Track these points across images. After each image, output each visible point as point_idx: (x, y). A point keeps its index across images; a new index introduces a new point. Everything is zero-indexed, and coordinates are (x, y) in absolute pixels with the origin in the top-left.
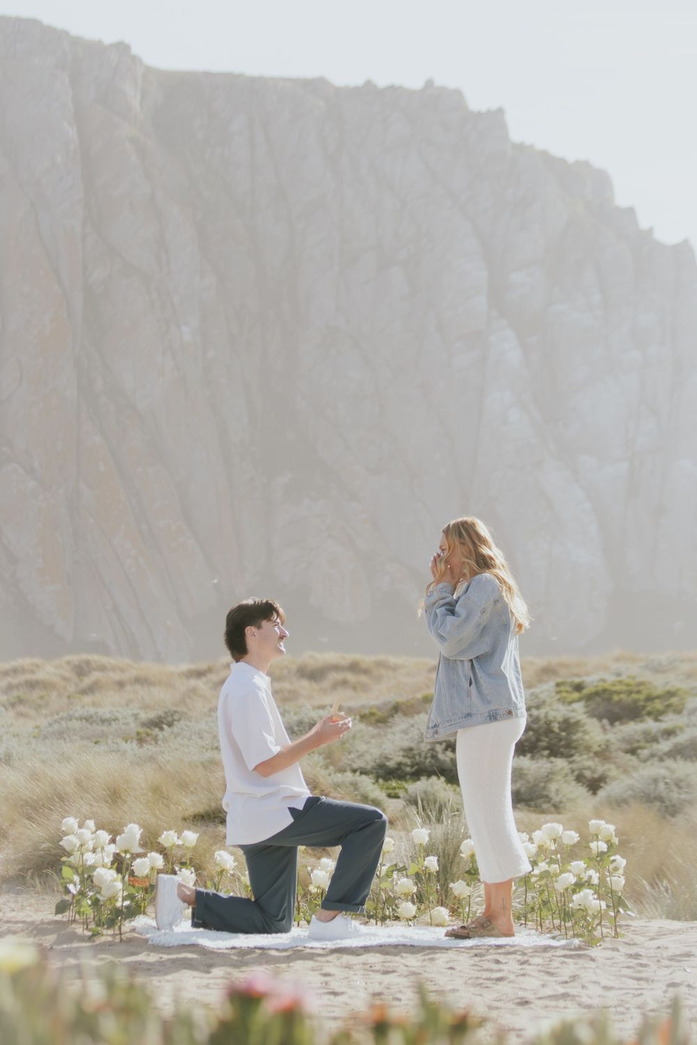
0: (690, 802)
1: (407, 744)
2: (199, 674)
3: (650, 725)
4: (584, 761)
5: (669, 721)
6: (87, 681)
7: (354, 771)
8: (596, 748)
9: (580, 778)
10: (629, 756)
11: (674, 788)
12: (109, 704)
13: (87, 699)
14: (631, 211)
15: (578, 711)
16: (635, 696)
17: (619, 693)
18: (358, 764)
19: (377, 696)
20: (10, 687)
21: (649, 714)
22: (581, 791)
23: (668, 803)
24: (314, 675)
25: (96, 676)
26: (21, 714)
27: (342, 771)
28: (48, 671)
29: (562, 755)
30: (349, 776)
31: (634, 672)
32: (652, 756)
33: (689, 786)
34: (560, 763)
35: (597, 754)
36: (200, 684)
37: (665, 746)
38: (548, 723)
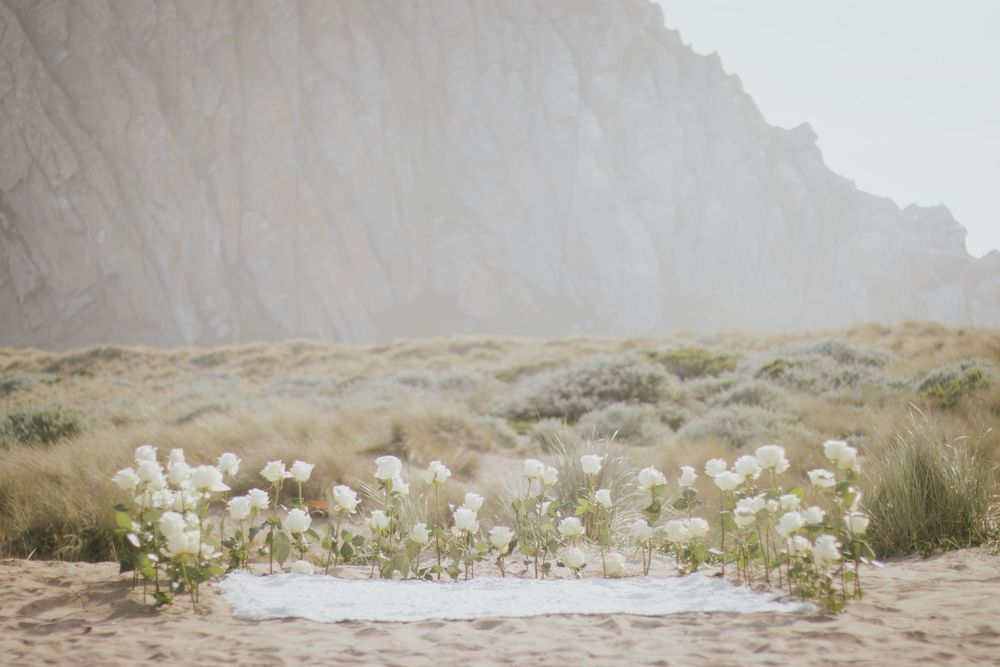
0: (751, 437)
1: (532, 394)
2: (379, 351)
3: (711, 380)
4: (666, 406)
5: (725, 377)
6: (300, 358)
7: (491, 415)
8: (675, 397)
9: (663, 419)
10: (699, 403)
11: (739, 427)
12: (316, 373)
13: (301, 369)
14: (676, 33)
15: (660, 370)
16: (695, 361)
17: (684, 358)
18: (495, 410)
19: (506, 364)
20: (246, 362)
21: (710, 372)
22: (664, 429)
23: (733, 437)
24: (461, 350)
25: (306, 353)
26: (253, 381)
27: (482, 414)
28: (273, 351)
29: (650, 402)
30: (488, 419)
31: (692, 344)
32: (716, 403)
33: (750, 424)
34: (649, 408)
35: (675, 401)
36: (380, 358)
37: (725, 395)
38: (638, 378)
